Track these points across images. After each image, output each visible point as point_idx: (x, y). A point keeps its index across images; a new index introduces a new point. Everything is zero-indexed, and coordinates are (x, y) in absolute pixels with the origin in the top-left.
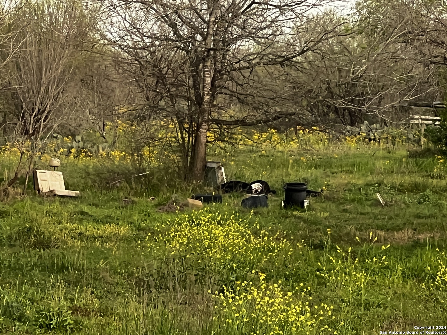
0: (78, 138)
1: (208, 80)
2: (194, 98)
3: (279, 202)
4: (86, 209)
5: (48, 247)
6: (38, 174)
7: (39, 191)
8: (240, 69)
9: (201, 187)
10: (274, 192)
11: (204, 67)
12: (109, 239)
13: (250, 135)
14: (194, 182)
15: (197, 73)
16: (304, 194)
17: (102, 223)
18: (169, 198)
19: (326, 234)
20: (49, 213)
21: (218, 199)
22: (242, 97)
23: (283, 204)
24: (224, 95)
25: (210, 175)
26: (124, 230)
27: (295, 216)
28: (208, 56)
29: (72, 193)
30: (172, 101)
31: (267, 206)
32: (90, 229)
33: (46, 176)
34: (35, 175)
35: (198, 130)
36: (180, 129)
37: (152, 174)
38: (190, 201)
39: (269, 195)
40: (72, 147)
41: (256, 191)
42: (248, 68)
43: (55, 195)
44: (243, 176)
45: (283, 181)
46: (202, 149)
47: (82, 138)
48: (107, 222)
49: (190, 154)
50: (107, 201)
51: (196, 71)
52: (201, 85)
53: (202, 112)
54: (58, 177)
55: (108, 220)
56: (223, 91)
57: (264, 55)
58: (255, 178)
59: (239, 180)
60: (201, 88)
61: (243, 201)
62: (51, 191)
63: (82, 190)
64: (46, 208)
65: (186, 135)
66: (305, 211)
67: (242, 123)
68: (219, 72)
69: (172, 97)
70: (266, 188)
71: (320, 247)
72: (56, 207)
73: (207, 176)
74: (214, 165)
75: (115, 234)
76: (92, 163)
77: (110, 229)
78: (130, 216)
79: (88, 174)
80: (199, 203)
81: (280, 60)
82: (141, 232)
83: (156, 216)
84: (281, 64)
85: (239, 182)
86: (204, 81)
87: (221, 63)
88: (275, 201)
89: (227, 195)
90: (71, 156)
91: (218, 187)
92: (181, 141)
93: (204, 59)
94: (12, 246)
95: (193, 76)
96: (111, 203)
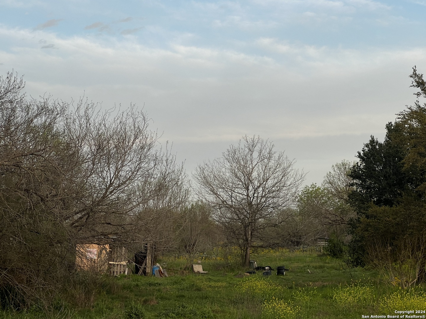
0: (205, 253)
1: (250, 233)
2: (245, 239)
3: (275, 273)
4: (211, 277)
5: (200, 290)
6: (194, 266)
7: (194, 272)
8: (260, 229)
9: (248, 269)
10: (273, 270)
11: (248, 228)
12: (220, 287)
13: (263, 251)
14: (246, 267)
15: (246, 230)
16: (284, 270)
17: (217, 282)
18: (238, 273)
19: (293, 284)
20: (199, 279)
21: (254, 273)
22: (261, 238)
23: (277, 274)
24: (255, 238)
25: (251, 265)
26: (224, 284)
27: (281, 278)
28: (249, 225)
29: (205, 272)
30: (238, 240)
31: (271, 275)
32: (212, 284)
33: (196, 266)
34: (192, 266)
35: (247, 250)
36: (241, 250)
37: (232, 265)
38: (246, 274)
39: (271, 271)
40: (203, 257)
41: (267, 270)
42: (263, 228)
43: (200, 273)
44: (262, 265)
45: (276, 266)
46: (248, 256)
47: (206, 253)
48: (219, 282)
49: (244, 258)
50: (217, 275)
52: (247, 234)
53: (248, 244)
54: (200, 267)
55: (218, 281)
56: (255, 236)
57: (269, 224)
58: (266, 266)
59: (260, 266)
60: (247, 235)
61: (263, 273)
62: (198, 272)
63: (209, 271)
64: (197, 277)
65: (243, 251)
66: (284, 276)
67: (261, 247)
68: (253, 230)
69: (238, 239)
70: (270, 269)
71: (291, 288)
72: (200, 277)
73: (250, 265)
74: (253, 261)
75: (222, 286)
76: (212, 261)
77: (220, 284)
78: (226, 279)
79: (210, 265)
80: (248, 274)
81: (273, 225)
82: (230, 285)
83: (234, 279)
84: (274, 226)
85: (261, 267)
86: (248, 233)
87: (254, 227)
88: (274, 273)
89: (258, 271)
90: (203, 259)
91: (254, 269)
92: (241, 253)
93: (248, 226)
94: (188, 290)
95: (245, 232)
96: (219, 275)
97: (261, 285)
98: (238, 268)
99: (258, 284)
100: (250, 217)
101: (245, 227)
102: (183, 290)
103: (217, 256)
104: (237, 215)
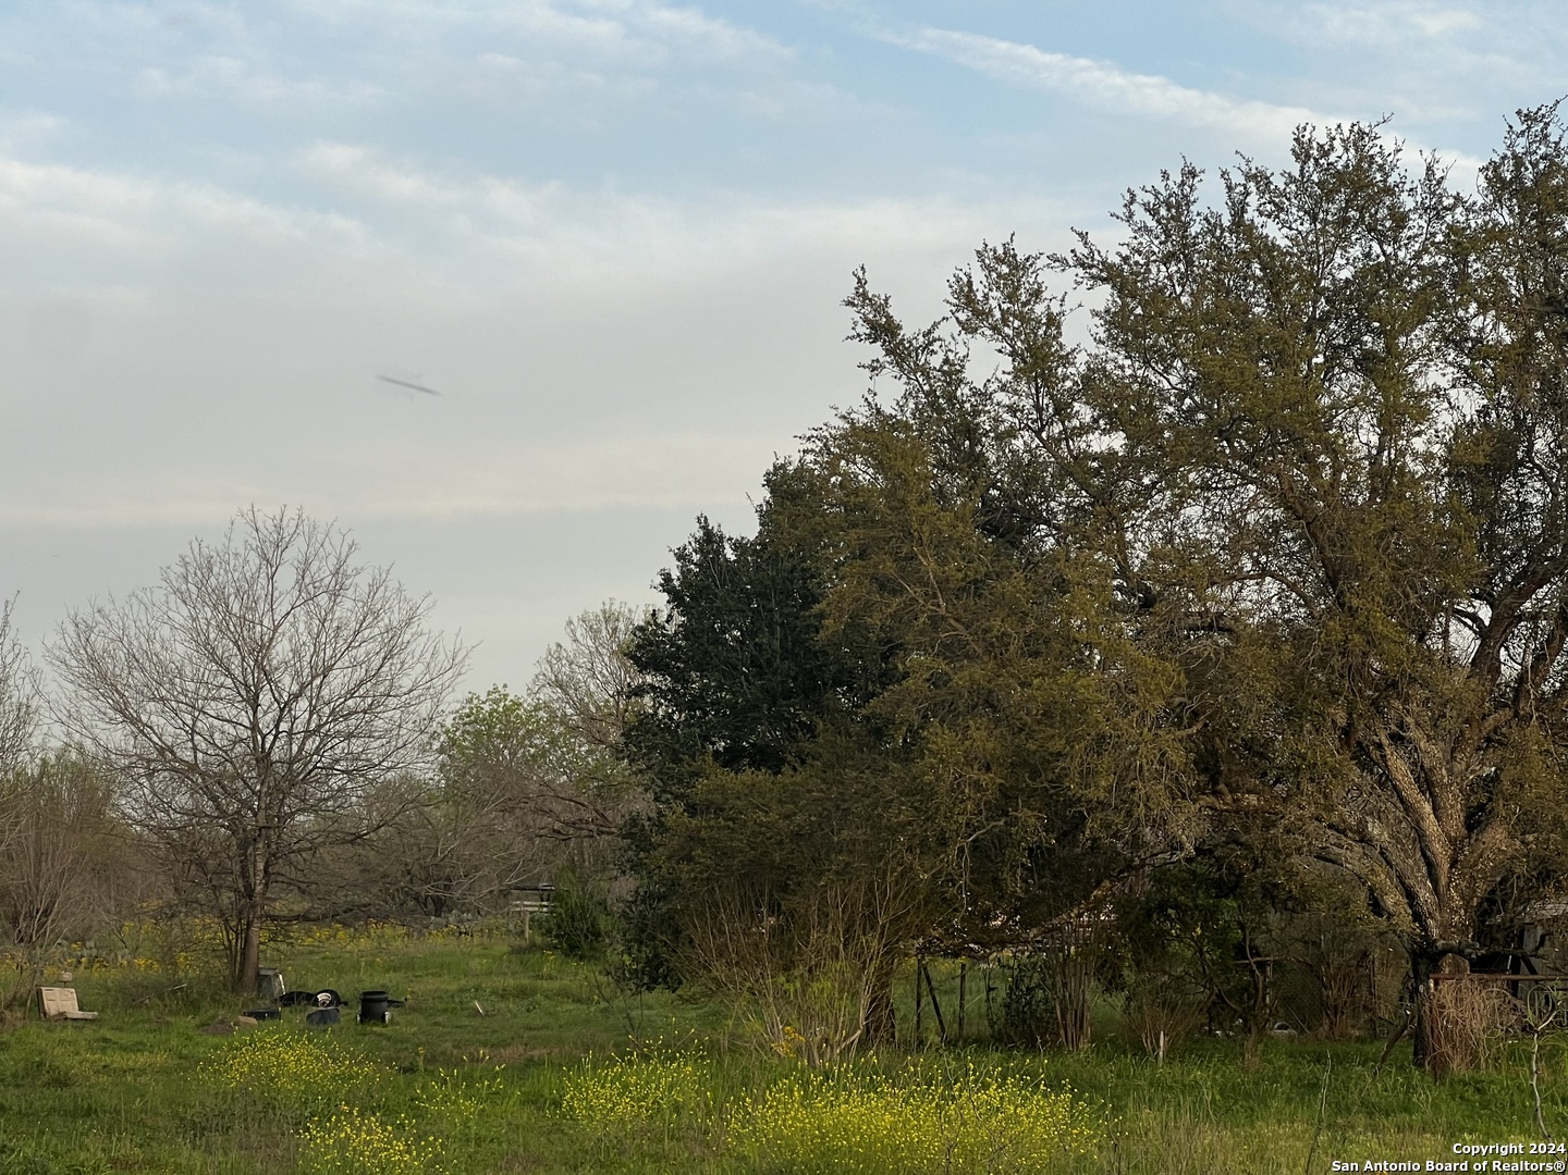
0: (89, 944)
1: (261, 866)
2: (243, 889)
3: (353, 1016)
4: (109, 1035)
5: (66, 1085)
6: (44, 992)
7: (45, 1014)
8: (300, 851)
9: (252, 1000)
10: (346, 1004)
11: (255, 849)
12: (143, 1071)
13: (309, 933)
14: (245, 994)
15: (246, 857)
16: (385, 1004)
17: (132, 1051)
18: (214, 1017)
19: (418, 1054)
20: (62, 1042)
21: (274, 1015)
22: (303, 886)
23: (359, 1018)
24: (279, 885)
25: (264, 984)
26: (161, 1058)
27: (375, 1032)
28: (259, 836)
29: (89, 1015)
30: (214, 893)
31: (339, 1022)
32: (117, 1059)
33: (54, 994)
34: (39, 993)
35: (248, 928)
36: (226, 929)
37: (190, 987)
38: (242, 1019)
39: (340, 1008)
40: (83, 956)
41: (324, 1003)
42: (311, 849)
43: (67, 1018)
44: (305, 985)
45: (356, 989)
46: (253, 954)
47: (95, 945)
48: (138, 1050)
49: (238, 958)
50: (135, 1023)
51: (245, 854)
52: (251, 870)
53: (253, 906)
54: (70, 995)
55: (138, 1047)
56: (280, 878)
57: (330, 832)
58: (321, 987)
59: (299, 990)
60: (252, 875)
61: (309, 1016)
62: (62, 1014)
63: (102, 1011)
64: (58, 1035)
65: (232, 936)
66: (386, 1026)
67: (304, 918)
68: (274, 855)
69: (214, 888)
70: (336, 999)
71: (410, 1070)
72: (69, 1033)
73: (260, 986)
74: (270, 973)
75: (150, 1065)
76: (113, 976)
77: (142, 1059)
78: (168, 1040)
79: (109, 990)
80: (253, 1021)
81: (349, 838)
82: (183, 1061)
83: (199, 1039)
84: (352, 842)
85: (301, 993)
86: (255, 867)
87: (277, 844)
88: (348, 1014)
89: (288, 1009)
91: (276, 1000)
92: (226, 943)
93: (255, 840)
94: (18, 1086)
95: (241, 862)
96: (140, 1026)
97: (299, 1060)
98: (213, 999)
99: (289, 1057)
100: (263, 806)
101: (243, 846)
103: (135, 951)
104: (214, 799)
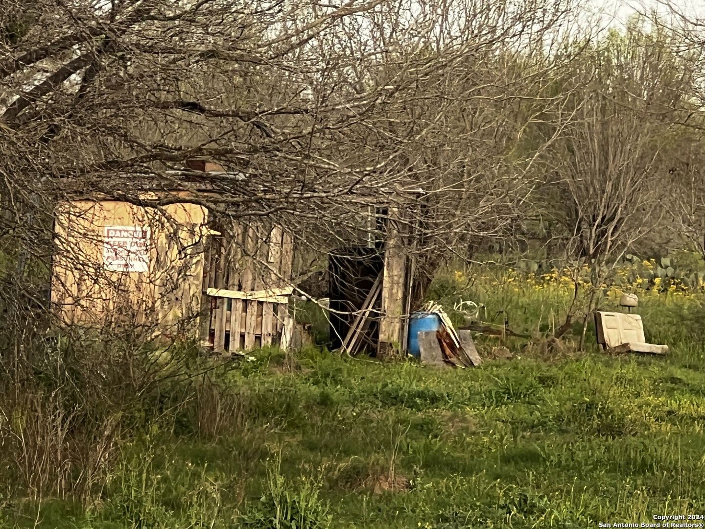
0: (666, 261)
4: (678, 373)
5: (620, 434)
6: (604, 318)
7: (604, 345)
29: (657, 348)
33: (616, 321)
34: (598, 320)
40: (656, 276)
43: (630, 351)
47: (672, 262)
54: (634, 323)
62: (624, 345)
63: (673, 344)
64: (615, 372)
72: (631, 370)
79: (682, 318)
90: (655, 290)
94: (562, 432)
102: (539, 431)
